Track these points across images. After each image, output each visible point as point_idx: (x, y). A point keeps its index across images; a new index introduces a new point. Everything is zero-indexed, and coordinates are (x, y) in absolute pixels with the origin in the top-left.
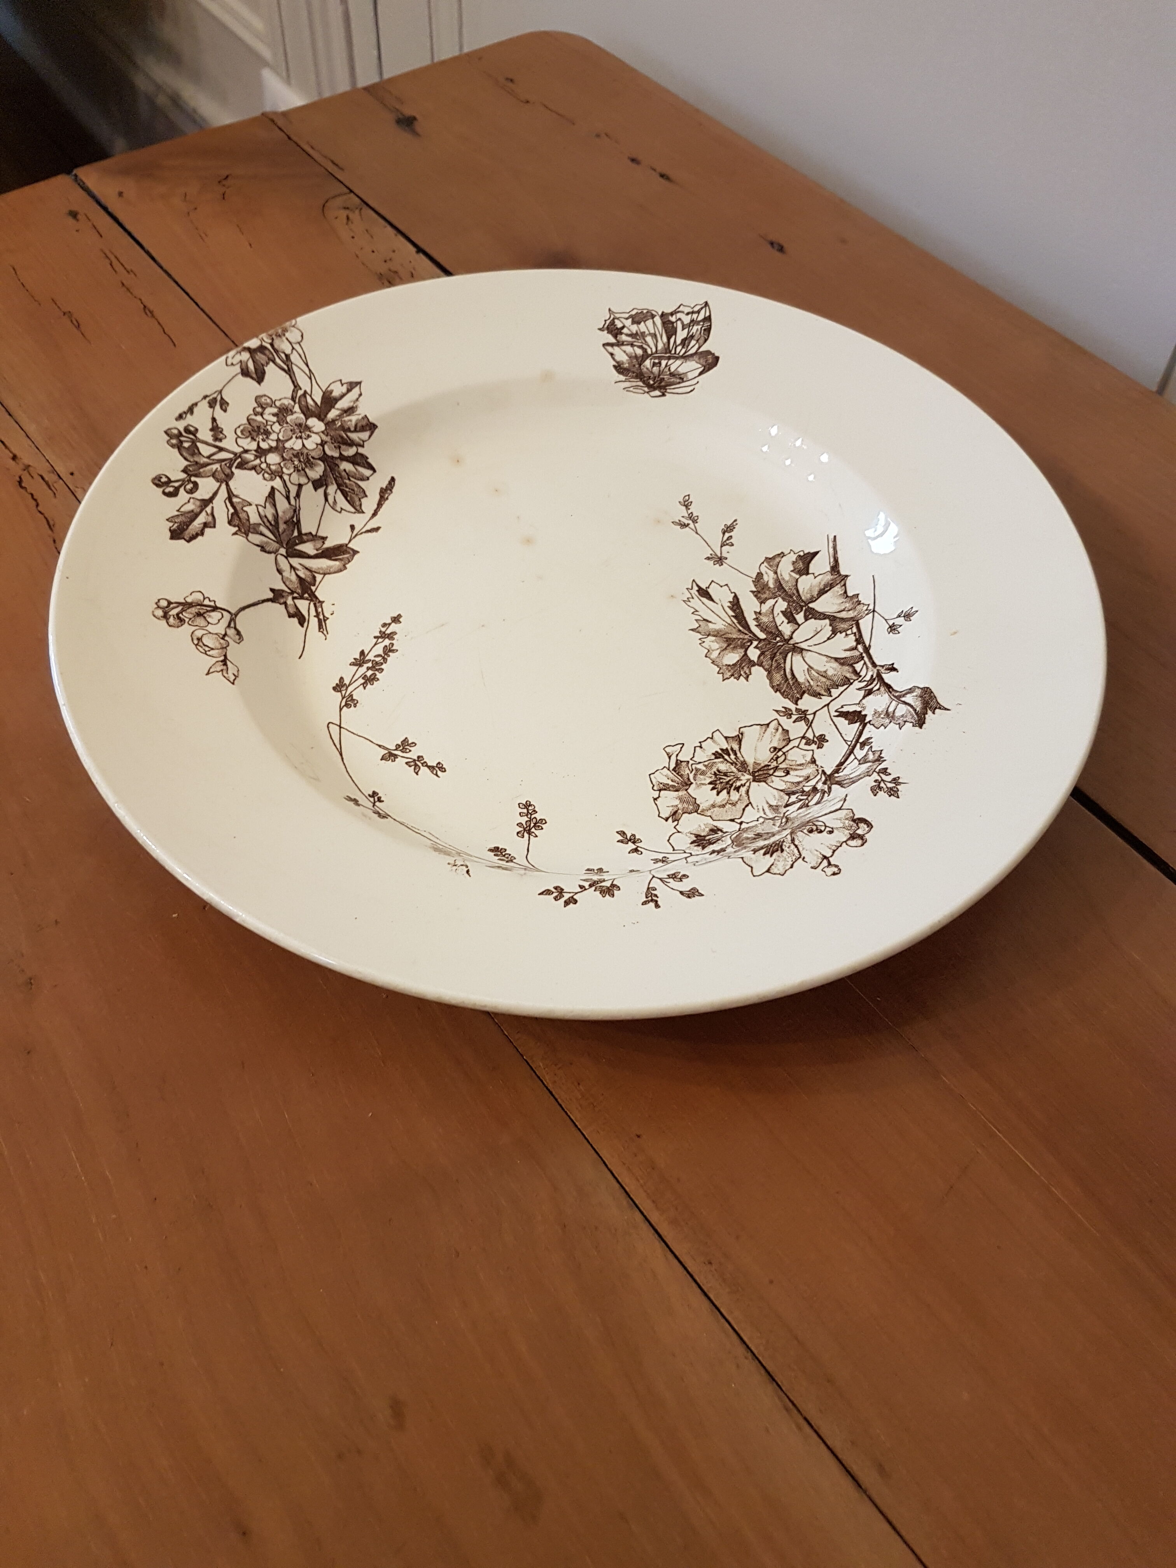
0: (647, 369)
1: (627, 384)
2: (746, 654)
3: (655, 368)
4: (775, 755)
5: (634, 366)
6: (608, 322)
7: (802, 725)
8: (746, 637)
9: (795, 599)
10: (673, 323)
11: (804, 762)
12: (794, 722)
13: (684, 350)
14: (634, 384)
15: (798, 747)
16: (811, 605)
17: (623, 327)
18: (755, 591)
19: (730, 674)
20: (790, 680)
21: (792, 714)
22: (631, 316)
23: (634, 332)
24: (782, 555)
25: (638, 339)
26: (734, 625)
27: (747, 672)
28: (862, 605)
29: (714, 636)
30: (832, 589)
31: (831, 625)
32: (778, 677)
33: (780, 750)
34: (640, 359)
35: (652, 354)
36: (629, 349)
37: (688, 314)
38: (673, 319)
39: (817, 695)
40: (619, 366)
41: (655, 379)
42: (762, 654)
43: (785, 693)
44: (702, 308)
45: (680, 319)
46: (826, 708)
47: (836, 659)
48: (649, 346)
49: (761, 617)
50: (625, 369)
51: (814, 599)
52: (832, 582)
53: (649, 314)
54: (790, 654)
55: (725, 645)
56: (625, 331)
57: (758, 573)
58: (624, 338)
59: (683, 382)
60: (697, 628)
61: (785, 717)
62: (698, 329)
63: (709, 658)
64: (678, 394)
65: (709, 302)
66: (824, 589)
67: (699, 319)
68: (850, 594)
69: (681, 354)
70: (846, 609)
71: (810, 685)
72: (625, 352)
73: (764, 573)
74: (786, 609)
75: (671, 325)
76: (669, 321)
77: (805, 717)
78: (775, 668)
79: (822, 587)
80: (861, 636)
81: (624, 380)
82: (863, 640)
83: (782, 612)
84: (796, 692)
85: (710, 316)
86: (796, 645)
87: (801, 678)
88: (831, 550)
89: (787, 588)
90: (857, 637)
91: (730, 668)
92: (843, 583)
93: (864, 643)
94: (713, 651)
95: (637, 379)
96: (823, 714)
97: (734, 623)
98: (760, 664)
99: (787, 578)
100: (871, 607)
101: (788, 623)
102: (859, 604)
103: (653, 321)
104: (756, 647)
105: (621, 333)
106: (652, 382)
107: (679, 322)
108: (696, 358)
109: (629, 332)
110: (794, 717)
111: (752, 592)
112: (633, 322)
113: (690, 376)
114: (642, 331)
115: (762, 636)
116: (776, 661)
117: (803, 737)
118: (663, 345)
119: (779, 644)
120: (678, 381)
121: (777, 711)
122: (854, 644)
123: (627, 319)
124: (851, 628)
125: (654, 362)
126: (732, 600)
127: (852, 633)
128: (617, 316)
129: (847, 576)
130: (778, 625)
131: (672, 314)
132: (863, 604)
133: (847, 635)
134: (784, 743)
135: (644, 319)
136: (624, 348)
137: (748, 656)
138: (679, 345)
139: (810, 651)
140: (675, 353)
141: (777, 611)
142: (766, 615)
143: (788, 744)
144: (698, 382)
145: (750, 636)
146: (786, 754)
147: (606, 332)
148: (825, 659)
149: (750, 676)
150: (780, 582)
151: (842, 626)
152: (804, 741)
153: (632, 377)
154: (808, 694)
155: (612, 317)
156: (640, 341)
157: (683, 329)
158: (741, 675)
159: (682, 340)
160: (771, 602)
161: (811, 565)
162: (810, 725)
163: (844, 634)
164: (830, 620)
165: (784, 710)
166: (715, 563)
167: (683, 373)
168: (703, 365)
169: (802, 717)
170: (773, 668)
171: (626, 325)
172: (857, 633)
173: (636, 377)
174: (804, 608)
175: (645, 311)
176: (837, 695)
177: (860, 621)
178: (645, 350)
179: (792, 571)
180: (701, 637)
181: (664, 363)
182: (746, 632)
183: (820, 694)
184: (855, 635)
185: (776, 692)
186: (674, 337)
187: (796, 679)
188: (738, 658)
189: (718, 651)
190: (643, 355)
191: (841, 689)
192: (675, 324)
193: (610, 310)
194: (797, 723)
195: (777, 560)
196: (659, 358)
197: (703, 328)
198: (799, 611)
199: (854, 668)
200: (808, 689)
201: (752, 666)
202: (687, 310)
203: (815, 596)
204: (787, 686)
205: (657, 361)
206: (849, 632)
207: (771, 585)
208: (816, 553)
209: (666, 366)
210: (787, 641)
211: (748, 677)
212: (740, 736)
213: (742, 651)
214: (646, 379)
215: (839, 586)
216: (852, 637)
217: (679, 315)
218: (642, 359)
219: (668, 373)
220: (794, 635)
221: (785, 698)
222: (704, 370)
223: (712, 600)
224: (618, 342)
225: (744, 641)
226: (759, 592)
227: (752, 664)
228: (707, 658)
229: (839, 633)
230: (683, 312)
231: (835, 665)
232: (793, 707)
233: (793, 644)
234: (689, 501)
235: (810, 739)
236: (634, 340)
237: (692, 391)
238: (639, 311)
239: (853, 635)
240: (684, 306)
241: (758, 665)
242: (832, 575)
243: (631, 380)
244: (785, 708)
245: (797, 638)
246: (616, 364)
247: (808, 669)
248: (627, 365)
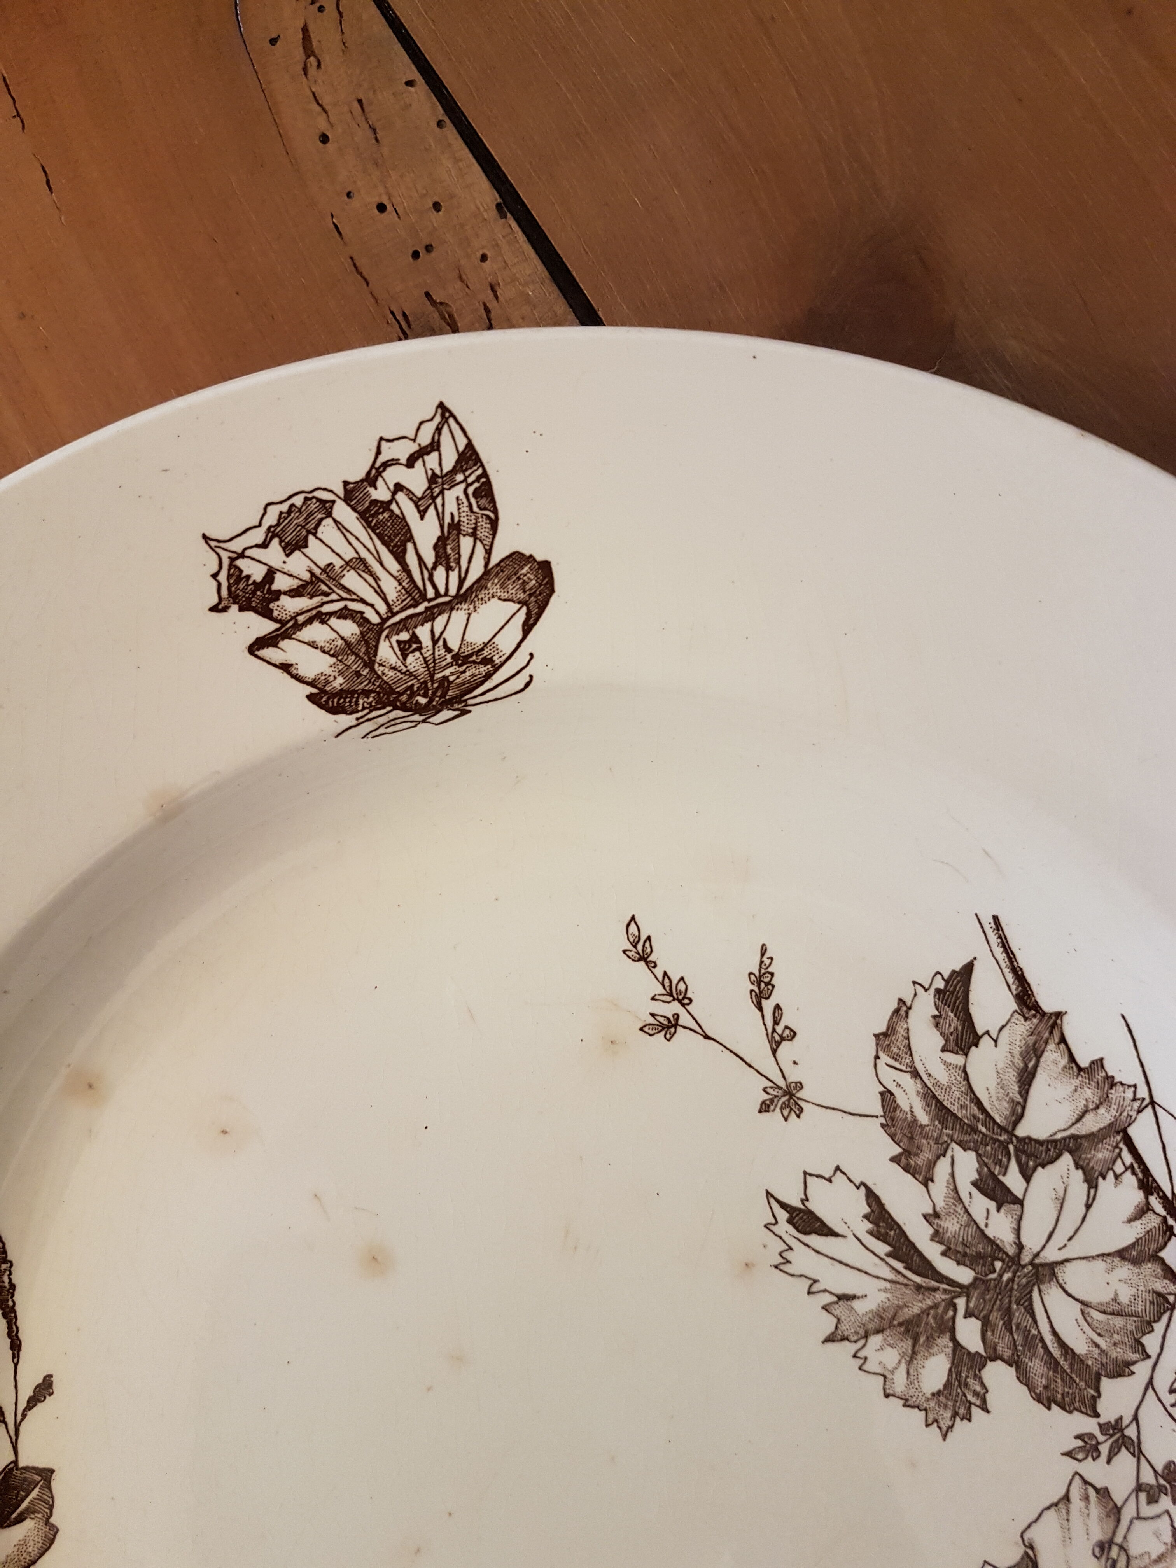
0: (394, 668)
1: (367, 727)
2: (957, 1345)
3: (410, 659)
4: (1108, 1559)
5: (358, 674)
6: (223, 577)
7: (1125, 1458)
8: (939, 1296)
9: (984, 1130)
10: (386, 506)
11: (1162, 1549)
12: (1109, 1462)
13: (454, 577)
14: (382, 720)
15: (1139, 1518)
16: (1022, 1131)
17: (271, 573)
18: (900, 1155)
19: (948, 1414)
20: (1062, 1362)
21: (1098, 1443)
22: (272, 533)
23: (307, 576)
24: (904, 1008)
25: (327, 594)
26: (901, 1279)
27: (978, 1388)
28: (1120, 1088)
29: (878, 1331)
30: (1042, 1060)
31: (1078, 1166)
32: (1036, 1367)
33: (1111, 1542)
34: (363, 650)
35: (384, 620)
36: (316, 632)
37: (411, 463)
38: (381, 493)
39: (1122, 1369)
40: (322, 691)
41: (427, 689)
42: (986, 1325)
43: (1067, 1399)
44: (439, 430)
45: (399, 487)
46: (1150, 1390)
47: (1122, 1254)
48: (362, 601)
49: (942, 1223)
50: (341, 693)
51: (1020, 1110)
52: (1033, 1038)
53: (313, 506)
54: (1035, 1294)
55: (910, 1343)
56: (281, 583)
57: (882, 1094)
58: (289, 605)
59: (497, 668)
60: (837, 1328)
61: (1090, 1459)
62: (458, 499)
63: (893, 1395)
64: (496, 699)
65: (448, 404)
66: (1026, 1066)
67: (448, 465)
68: (1084, 1063)
69: (453, 591)
70: (1091, 1106)
71: (1103, 1352)
72: (313, 645)
73: (892, 1087)
74: (979, 1172)
75: (386, 515)
76: (375, 502)
77: (1123, 1436)
78: (1023, 1346)
79: (1022, 1065)
80: (1146, 1171)
81: (355, 722)
82: (1154, 1180)
83: (975, 1184)
84: (1082, 1384)
85: (470, 445)
86: (1037, 1261)
87: (1080, 1346)
88: (999, 951)
89: (955, 1109)
90: (1140, 1176)
91: (942, 1398)
92: (1056, 1033)
93: (1159, 1188)
94: (893, 1373)
95: (384, 708)
96: (1151, 1413)
97: (899, 1272)
98: (995, 1357)
99: (941, 1075)
100: (1143, 1092)
101: (998, 1210)
102: (1113, 1085)
103: (335, 521)
104: (968, 1314)
105: (277, 595)
106: (423, 701)
107: (401, 497)
108: (494, 587)
109: (295, 583)
110: (1104, 1449)
111: (893, 1159)
112: (289, 549)
113: (506, 642)
114: (322, 564)
115: (964, 1275)
116: (1018, 1325)
117: (1139, 1488)
118: (396, 584)
119: (1006, 1277)
120: (483, 670)
121: (1069, 1454)
122: (1140, 1196)
123: (265, 545)
124: (1119, 1155)
125: (398, 642)
126: (867, 1210)
127: (1127, 1169)
128: (237, 546)
129: (1059, 1015)
130: (982, 1226)
131: (371, 479)
132: (1122, 1084)
133: (1117, 1177)
134: (1112, 1525)
135: (311, 526)
136: (307, 633)
137: (963, 1347)
138: (434, 567)
139: (1068, 1260)
140: (438, 595)
141: (965, 1187)
142: (948, 1214)
143: (1118, 1521)
144: (532, 655)
145: (945, 1290)
146: (1125, 1545)
147: (235, 608)
148: (1100, 1265)
149: (987, 1396)
150: (934, 1097)
151: (1100, 1155)
152: (1143, 1496)
153: (373, 709)
154: (1107, 1376)
155: (225, 555)
156: (334, 597)
157: (422, 514)
158: (970, 1403)
159: (435, 547)
160: (942, 1169)
161: (974, 1010)
162: (1138, 1452)
163: (1110, 1175)
164: (1070, 1152)
165: (1080, 1443)
166: (786, 1113)
167: (485, 645)
168: (523, 603)
169: (1116, 1441)
170: (1020, 1348)
171: (276, 563)
172: (1136, 1166)
173: (381, 704)
174: (1011, 1147)
175: (298, 501)
176: (1158, 1350)
177: (1131, 1131)
178: (358, 618)
179: (943, 1050)
180: (854, 1347)
181: (423, 633)
182: (933, 1284)
183: (1129, 1364)
184: (1134, 1173)
185: (1049, 1408)
186: (410, 546)
187: (1072, 1350)
188: (948, 1366)
189: (903, 1367)
190: (362, 633)
191: (1159, 1327)
192: (394, 507)
193: (204, 537)
194: (1115, 1460)
195: (901, 1031)
196: (404, 625)
197: (471, 490)
198: (1005, 1160)
199: (1162, 1262)
200: (1102, 1364)
201: (980, 1371)
202: (404, 450)
203: (1018, 1098)
204: (1063, 1379)
205: (405, 636)
206: (1119, 1167)
207: (923, 1118)
208: (969, 968)
209: (435, 642)
210: (1014, 1262)
211: (984, 1401)
212: (1031, 1553)
213: (944, 1341)
214: (404, 698)
215: (1051, 1046)
216: (1130, 1180)
217: (393, 475)
218: (367, 643)
219: (449, 658)
220: (1024, 1240)
221: (1070, 1412)
222: (529, 614)
223: (831, 1233)
224: (283, 623)
225: (940, 1311)
226: (907, 1153)
227: (977, 1363)
228: (891, 1398)
229: (1100, 1179)
230: (394, 462)
231: (1125, 1270)
232: (1089, 1425)
233: (1031, 1263)
234: (643, 938)
235: (1151, 1486)
236: (317, 600)
237: (528, 685)
238: (285, 507)
239: (1129, 1173)
240: (389, 441)
241: (993, 1359)
242: (1026, 1019)
243: (370, 716)
244: (1078, 1437)
245: (1032, 1240)
246: (315, 691)
247: (1083, 1312)
248: (340, 680)
